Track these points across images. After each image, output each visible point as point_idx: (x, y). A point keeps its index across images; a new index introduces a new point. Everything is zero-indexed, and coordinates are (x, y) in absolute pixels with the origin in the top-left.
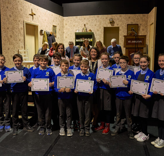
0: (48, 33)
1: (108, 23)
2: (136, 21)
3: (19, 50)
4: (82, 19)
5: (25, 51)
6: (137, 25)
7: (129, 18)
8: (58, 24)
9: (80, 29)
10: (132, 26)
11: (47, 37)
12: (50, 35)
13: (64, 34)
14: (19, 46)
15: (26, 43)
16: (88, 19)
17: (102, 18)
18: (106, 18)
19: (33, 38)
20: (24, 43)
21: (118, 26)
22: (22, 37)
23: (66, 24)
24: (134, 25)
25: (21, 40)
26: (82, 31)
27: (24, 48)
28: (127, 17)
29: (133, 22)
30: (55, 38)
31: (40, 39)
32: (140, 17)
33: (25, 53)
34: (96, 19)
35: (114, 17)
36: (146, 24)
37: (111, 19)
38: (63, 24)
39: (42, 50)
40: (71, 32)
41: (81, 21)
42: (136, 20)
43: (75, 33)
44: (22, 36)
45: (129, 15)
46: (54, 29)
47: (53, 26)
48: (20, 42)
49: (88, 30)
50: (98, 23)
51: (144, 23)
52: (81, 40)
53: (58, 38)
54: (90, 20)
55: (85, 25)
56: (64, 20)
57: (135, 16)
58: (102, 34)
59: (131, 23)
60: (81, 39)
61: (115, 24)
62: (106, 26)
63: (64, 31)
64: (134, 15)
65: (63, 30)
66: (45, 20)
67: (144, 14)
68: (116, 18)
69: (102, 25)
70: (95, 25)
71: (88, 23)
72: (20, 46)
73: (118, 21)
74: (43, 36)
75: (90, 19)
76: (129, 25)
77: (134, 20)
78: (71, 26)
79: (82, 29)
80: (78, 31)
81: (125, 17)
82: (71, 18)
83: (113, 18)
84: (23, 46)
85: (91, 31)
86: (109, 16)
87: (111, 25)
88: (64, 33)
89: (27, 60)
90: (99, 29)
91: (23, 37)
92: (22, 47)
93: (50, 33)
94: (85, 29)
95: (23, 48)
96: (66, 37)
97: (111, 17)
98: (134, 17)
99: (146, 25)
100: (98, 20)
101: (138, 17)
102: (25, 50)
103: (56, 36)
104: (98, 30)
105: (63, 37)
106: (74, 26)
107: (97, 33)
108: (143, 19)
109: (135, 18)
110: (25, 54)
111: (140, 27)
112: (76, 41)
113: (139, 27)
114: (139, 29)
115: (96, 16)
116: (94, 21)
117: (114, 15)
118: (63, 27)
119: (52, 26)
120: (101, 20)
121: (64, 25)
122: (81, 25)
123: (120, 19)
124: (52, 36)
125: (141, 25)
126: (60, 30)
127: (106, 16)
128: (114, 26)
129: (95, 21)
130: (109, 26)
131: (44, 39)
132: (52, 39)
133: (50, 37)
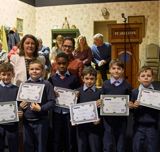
0: (8, 29)
1: (100, 15)
2: (141, 12)
4: (62, 11)
6: (142, 18)
7: (131, 7)
8: (26, 17)
9: (58, 25)
10: (136, 18)
12: (12, 32)
13: (36, 32)
16: (71, 9)
17: (91, 8)
18: (98, 8)
21: (115, 19)
23: (39, 18)
24: (138, 18)
26: (61, 27)
28: (127, 5)
29: (136, 13)
30: (21, 37)
32: (146, 5)
34: (82, 10)
35: (109, 6)
36: (156, 15)
37: (104, 9)
38: (35, 17)
40: (46, 28)
41: (61, 13)
42: (141, 10)
43: (52, 30)
45: (131, 3)
46: (19, 23)
47: (18, 19)
49: (70, 26)
50: (86, 16)
51: (153, 14)
54: (73, 12)
55: (66, 18)
56: (35, 11)
57: (140, 5)
58: (92, 31)
59: (134, 14)
61: (110, 16)
62: (96, 20)
63: (37, 27)
64: (137, 2)
65: (35, 26)
66: (4, 10)
67: (152, 1)
68: (111, 7)
69: (91, 17)
70: (81, 19)
71: (71, 15)
73: (114, 12)
75: (73, 10)
76: (131, 18)
77: (138, 10)
78: (46, 21)
79: (62, 24)
80: (56, 27)
81: (125, 6)
82: (46, 9)
83: (107, 7)
85: (75, 27)
86: (102, 5)
87: (105, 18)
88: (36, 30)
90: (87, 25)
93: (11, 29)
94: (67, 24)
97: (105, 7)
98: (138, 5)
99: (156, 17)
100: (85, 11)
101: (143, 5)
103: (22, 35)
104: (85, 26)
106: (51, 20)
107: (85, 30)
108: (152, 8)
109: (139, 8)
111: (147, 20)
112: (52, 41)
113: (145, 19)
114: (145, 22)
115: (82, 5)
116: (79, 12)
117: (108, 4)
118: (34, 22)
119: (16, 19)
120: (90, 11)
121: (37, 19)
122: (61, 18)
123: (118, 8)
124: (14, 34)
125: (148, 17)
126: (29, 25)
127: (97, 5)
128: (109, 20)
129: (82, 13)
130: (102, 19)
131: (2, 38)
132: (15, 37)
133: (12, 34)
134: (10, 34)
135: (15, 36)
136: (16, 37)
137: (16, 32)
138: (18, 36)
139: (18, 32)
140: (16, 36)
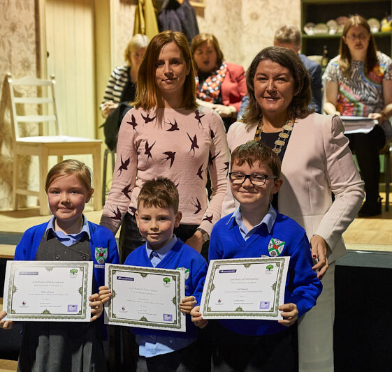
3: (7, 77)
5: (38, 82)
11: (158, 14)
14: (10, 56)
15: (48, 44)
19: (82, 20)
20: (38, 43)
22: (24, 11)
25: (21, 30)
27: (34, 66)
30: (199, 19)
31: (120, 22)
33: (39, 94)
39: (129, 77)
44: (27, 7)
48: (14, 39)
52: (332, 29)
53: (214, 20)
60: (331, 23)
72: (17, 57)
74: (133, 8)
84: (33, 59)
89: (52, 128)
91: (32, 13)
92: (26, 65)
95: (28, 67)
96: (255, 17)
102: (39, 76)
103: (201, 12)
105: (239, 14)
110: (39, 101)
112: (304, 32)
124: (181, 11)
131: (143, 26)
132: (182, 22)
133: (173, 12)
134: (166, 13)
135: (183, 18)
136: (186, 22)
137: (185, 4)
138: (191, 16)
139: (193, 4)
140: (187, 16)
